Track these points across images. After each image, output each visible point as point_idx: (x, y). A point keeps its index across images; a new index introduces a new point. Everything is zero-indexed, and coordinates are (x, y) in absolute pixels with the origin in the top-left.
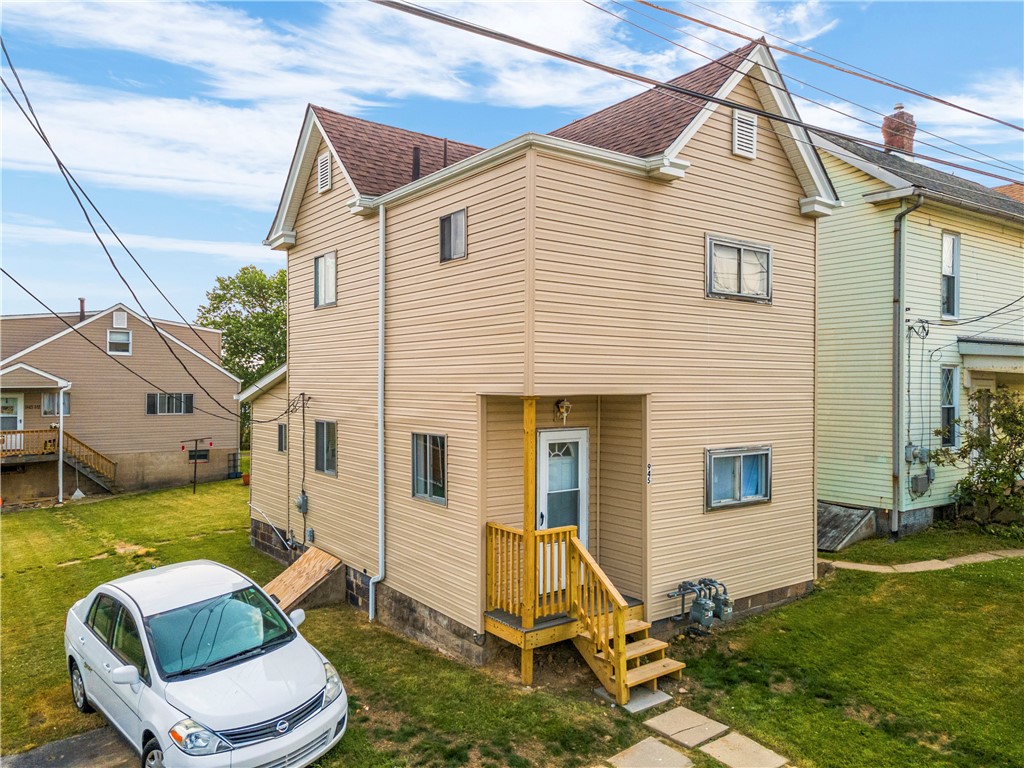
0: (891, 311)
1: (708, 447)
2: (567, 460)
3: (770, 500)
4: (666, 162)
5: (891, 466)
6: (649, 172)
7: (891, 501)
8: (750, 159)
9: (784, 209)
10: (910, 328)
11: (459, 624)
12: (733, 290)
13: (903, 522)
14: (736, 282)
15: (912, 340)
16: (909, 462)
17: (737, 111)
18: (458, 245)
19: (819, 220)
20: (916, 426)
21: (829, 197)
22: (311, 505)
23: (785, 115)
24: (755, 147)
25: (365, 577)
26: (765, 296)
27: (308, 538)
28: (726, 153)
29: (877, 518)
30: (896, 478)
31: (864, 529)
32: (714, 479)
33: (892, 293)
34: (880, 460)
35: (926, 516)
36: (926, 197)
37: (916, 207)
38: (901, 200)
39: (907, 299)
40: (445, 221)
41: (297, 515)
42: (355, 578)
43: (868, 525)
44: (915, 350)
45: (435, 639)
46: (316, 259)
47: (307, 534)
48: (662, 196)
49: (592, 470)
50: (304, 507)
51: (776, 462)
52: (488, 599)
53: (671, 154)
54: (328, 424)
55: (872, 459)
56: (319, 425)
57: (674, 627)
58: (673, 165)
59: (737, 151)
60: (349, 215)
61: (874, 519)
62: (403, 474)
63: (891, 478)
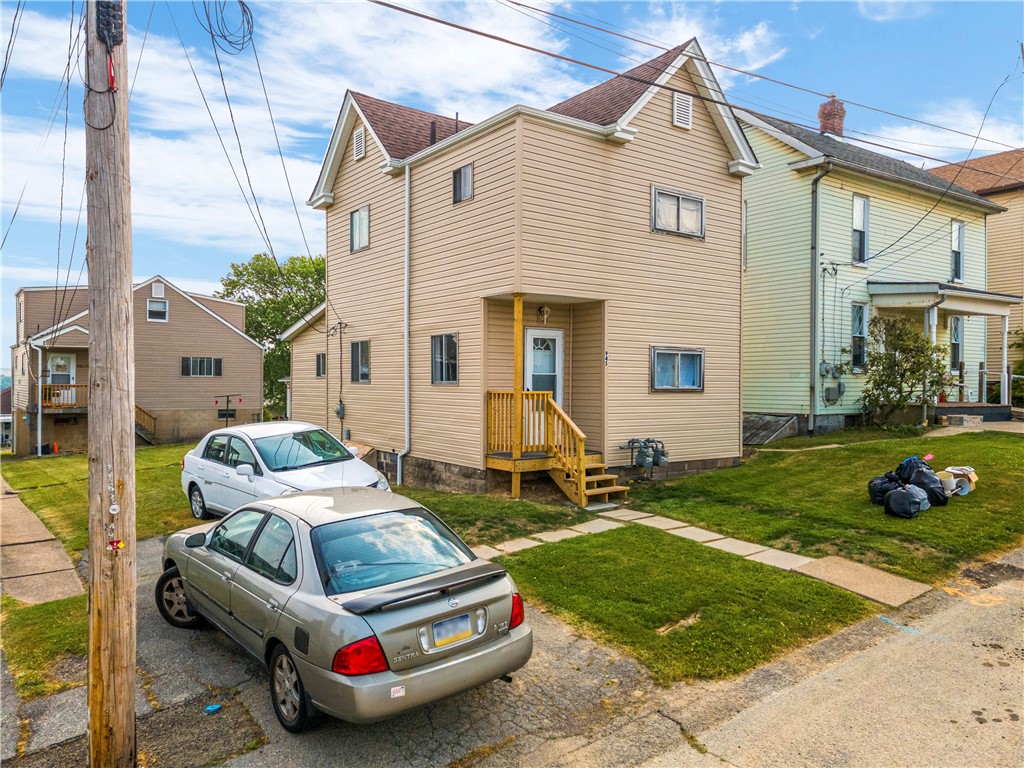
0: (810, 256)
1: (653, 344)
2: (548, 353)
3: (702, 390)
4: (618, 128)
5: (809, 380)
6: (607, 136)
7: (808, 408)
8: (688, 130)
9: (717, 169)
10: (825, 270)
11: (467, 468)
12: (673, 228)
13: (818, 424)
14: (675, 221)
15: (826, 279)
16: (823, 376)
17: (676, 93)
18: (467, 191)
19: (745, 180)
20: (829, 348)
21: (751, 161)
22: (347, 412)
23: (715, 99)
24: (691, 121)
25: (394, 455)
26: (699, 234)
27: (345, 436)
28: (668, 125)
29: (799, 422)
30: (812, 389)
31: (788, 430)
32: (658, 369)
33: (810, 242)
34: (801, 375)
35: (839, 422)
36: (834, 164)
37: (827, 173)
38: (817, 167)
39: (820, 249)
40: (457, 174)
41: (335, 420)
42: (385, 459)
43: (792, 427)
44: (828, 287)
45: (449, 485)
46: (352, 213)
47: (344, 433)
48: (617, 154)
49: (566, 361)
50: (341, 414)
51: (708, 363)
52: (488, 445)
53: (623, 122)
54: (362, 342)
55: (796, 375)
56: (354, 346)
57: (626, 475)
58: (623, 130)
59: (676, 123)
60: (381, 175)
61: (796, 422)
62: (424, 369)
63: (809, 389)
